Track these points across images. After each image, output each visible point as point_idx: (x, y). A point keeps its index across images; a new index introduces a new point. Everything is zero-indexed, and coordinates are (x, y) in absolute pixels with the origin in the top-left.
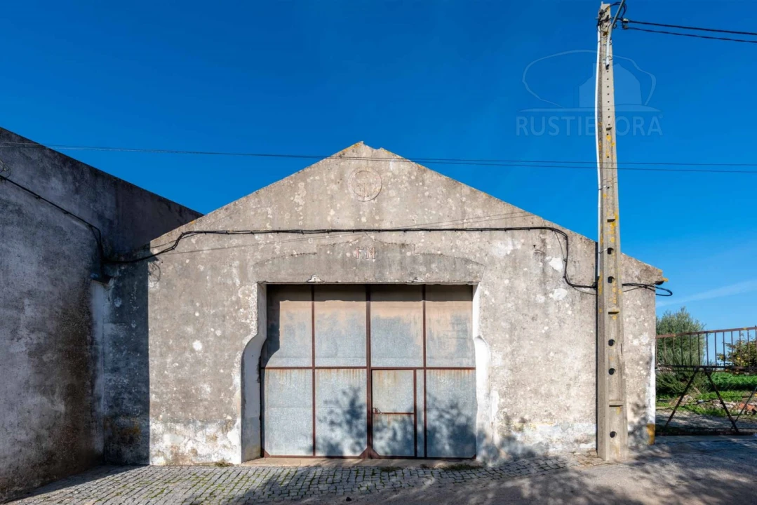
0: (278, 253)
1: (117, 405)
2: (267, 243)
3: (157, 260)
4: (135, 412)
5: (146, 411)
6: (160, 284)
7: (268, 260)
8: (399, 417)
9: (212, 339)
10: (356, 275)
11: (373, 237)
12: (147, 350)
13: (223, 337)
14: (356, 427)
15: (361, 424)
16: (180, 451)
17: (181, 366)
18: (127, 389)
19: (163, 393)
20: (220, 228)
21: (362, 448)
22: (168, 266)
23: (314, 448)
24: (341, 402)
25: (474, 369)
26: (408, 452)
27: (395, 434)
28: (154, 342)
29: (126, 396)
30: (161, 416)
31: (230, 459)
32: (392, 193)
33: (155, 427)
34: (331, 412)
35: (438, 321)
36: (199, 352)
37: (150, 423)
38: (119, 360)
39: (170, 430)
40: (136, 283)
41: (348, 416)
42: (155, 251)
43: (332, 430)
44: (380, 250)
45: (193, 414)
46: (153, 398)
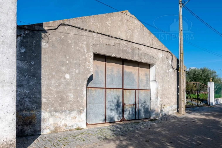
0: (101, 42)
1: (21, 105)
2: (97, 38)
3: (47, 33)
4: (33, 108)
5: (40, 107)
6: (48, 45)
7: (98, 44)
8: (131, 106)
9: (74, 74)
10: (126, 56)
11: (131, 44)
12: (41, 76)
13: (79, 73)
14: (119, 110)
15: (120, 109)
16: (58, 125)
17: (59, 85)
18: (28, 96)
19: (49, 98)
20: (78, 26)
21: (120, 118)
22: (53, 37)
23: (105, 120)
24: (114, 101)
25: (150, 90)
26: (134, 118)
27: (130, 112)
28: (44, 72)
29: (27, 100)
30: (48, 109)
31: (82, 126)
32: (136, 31)
33: (45, 115)
34: (111, 105)
35: (141, 74)
36: (68, 79)
37: (42, 113)
38: (23, 80)
39: (53, 116)
40: (34, 42)
41: (116, 107)
42: (46, 28)
43: (111, 112)
44: (133, 49)
45: (65, 108)
46: (43, 100)
